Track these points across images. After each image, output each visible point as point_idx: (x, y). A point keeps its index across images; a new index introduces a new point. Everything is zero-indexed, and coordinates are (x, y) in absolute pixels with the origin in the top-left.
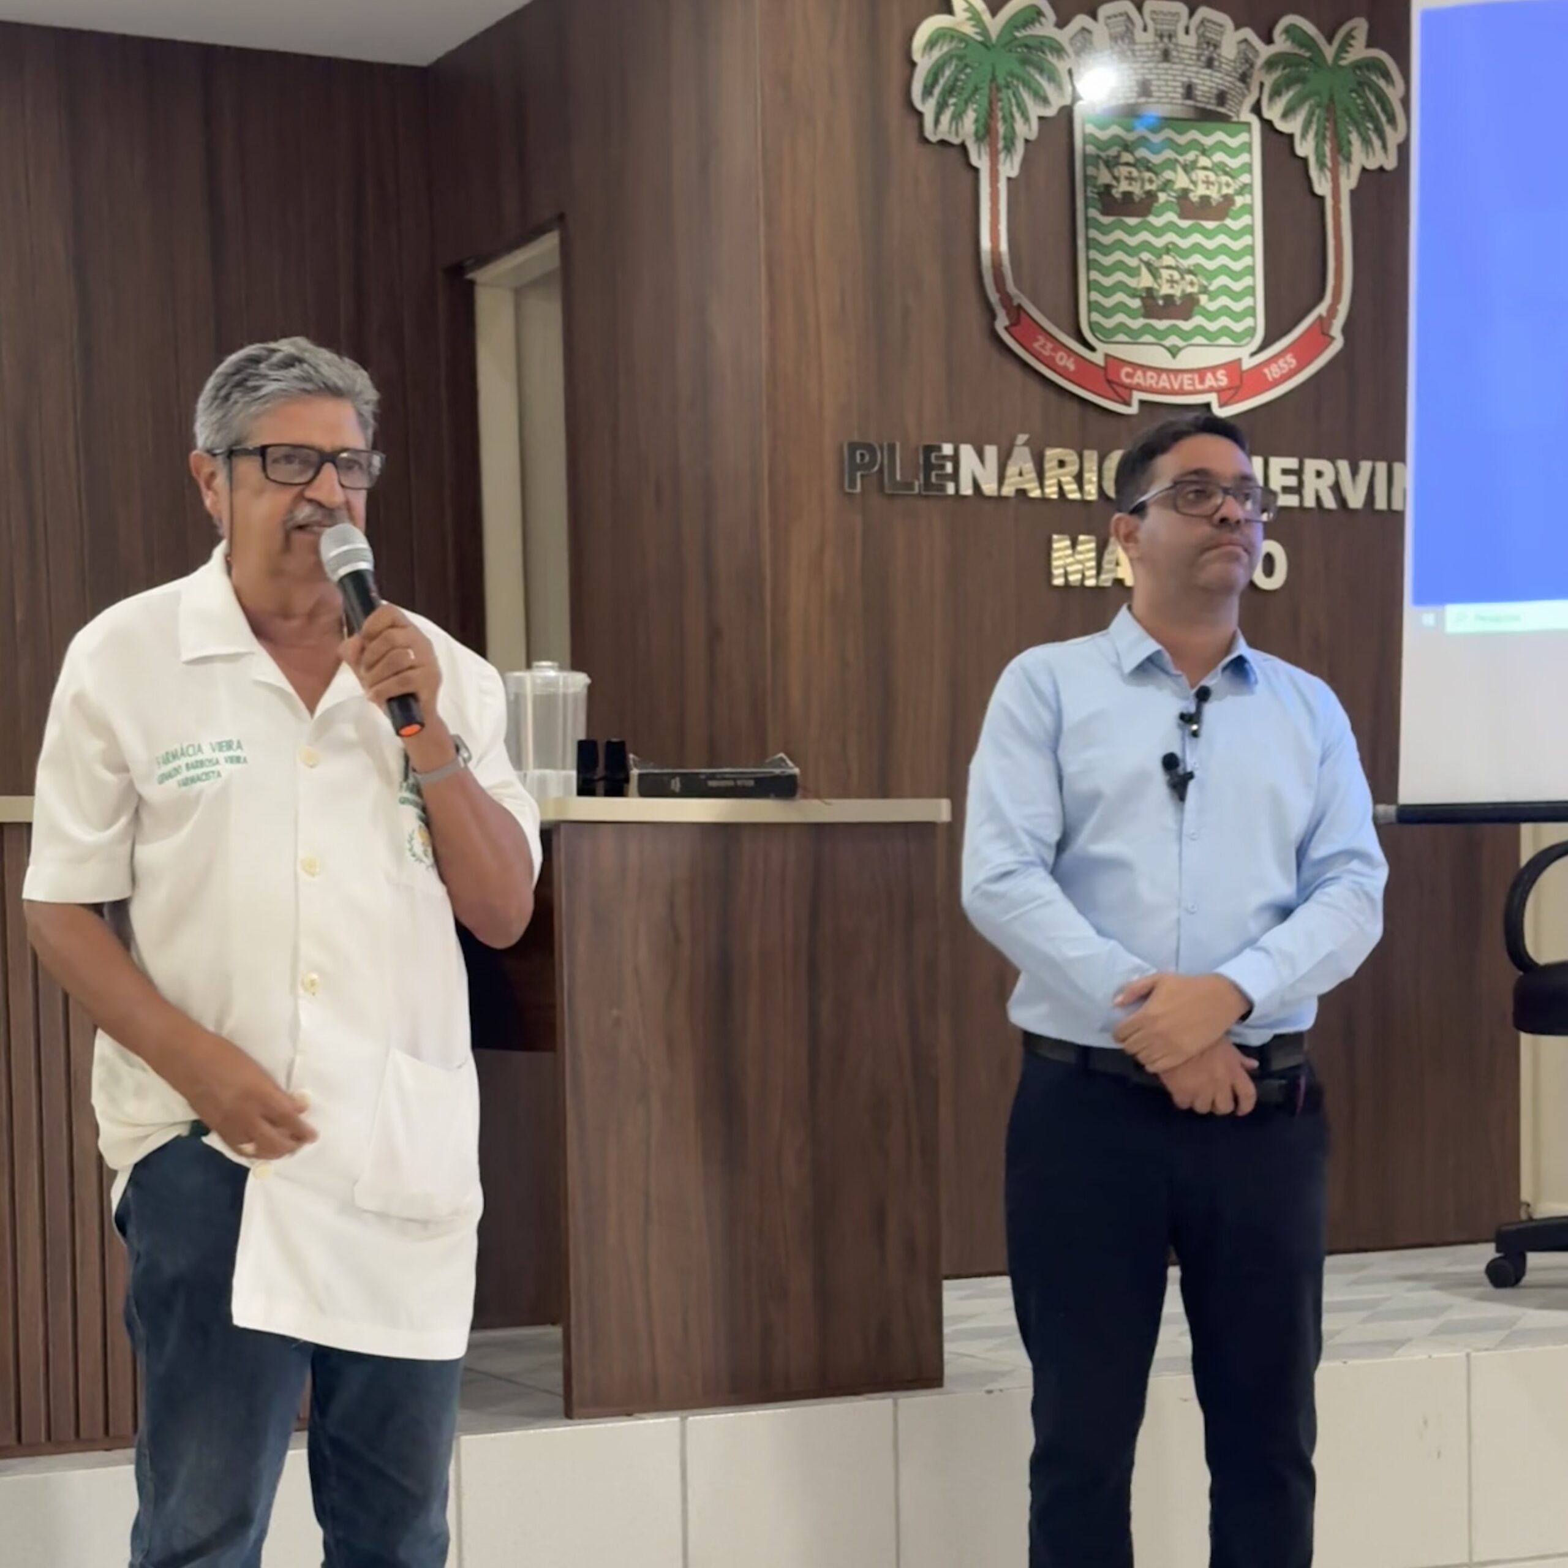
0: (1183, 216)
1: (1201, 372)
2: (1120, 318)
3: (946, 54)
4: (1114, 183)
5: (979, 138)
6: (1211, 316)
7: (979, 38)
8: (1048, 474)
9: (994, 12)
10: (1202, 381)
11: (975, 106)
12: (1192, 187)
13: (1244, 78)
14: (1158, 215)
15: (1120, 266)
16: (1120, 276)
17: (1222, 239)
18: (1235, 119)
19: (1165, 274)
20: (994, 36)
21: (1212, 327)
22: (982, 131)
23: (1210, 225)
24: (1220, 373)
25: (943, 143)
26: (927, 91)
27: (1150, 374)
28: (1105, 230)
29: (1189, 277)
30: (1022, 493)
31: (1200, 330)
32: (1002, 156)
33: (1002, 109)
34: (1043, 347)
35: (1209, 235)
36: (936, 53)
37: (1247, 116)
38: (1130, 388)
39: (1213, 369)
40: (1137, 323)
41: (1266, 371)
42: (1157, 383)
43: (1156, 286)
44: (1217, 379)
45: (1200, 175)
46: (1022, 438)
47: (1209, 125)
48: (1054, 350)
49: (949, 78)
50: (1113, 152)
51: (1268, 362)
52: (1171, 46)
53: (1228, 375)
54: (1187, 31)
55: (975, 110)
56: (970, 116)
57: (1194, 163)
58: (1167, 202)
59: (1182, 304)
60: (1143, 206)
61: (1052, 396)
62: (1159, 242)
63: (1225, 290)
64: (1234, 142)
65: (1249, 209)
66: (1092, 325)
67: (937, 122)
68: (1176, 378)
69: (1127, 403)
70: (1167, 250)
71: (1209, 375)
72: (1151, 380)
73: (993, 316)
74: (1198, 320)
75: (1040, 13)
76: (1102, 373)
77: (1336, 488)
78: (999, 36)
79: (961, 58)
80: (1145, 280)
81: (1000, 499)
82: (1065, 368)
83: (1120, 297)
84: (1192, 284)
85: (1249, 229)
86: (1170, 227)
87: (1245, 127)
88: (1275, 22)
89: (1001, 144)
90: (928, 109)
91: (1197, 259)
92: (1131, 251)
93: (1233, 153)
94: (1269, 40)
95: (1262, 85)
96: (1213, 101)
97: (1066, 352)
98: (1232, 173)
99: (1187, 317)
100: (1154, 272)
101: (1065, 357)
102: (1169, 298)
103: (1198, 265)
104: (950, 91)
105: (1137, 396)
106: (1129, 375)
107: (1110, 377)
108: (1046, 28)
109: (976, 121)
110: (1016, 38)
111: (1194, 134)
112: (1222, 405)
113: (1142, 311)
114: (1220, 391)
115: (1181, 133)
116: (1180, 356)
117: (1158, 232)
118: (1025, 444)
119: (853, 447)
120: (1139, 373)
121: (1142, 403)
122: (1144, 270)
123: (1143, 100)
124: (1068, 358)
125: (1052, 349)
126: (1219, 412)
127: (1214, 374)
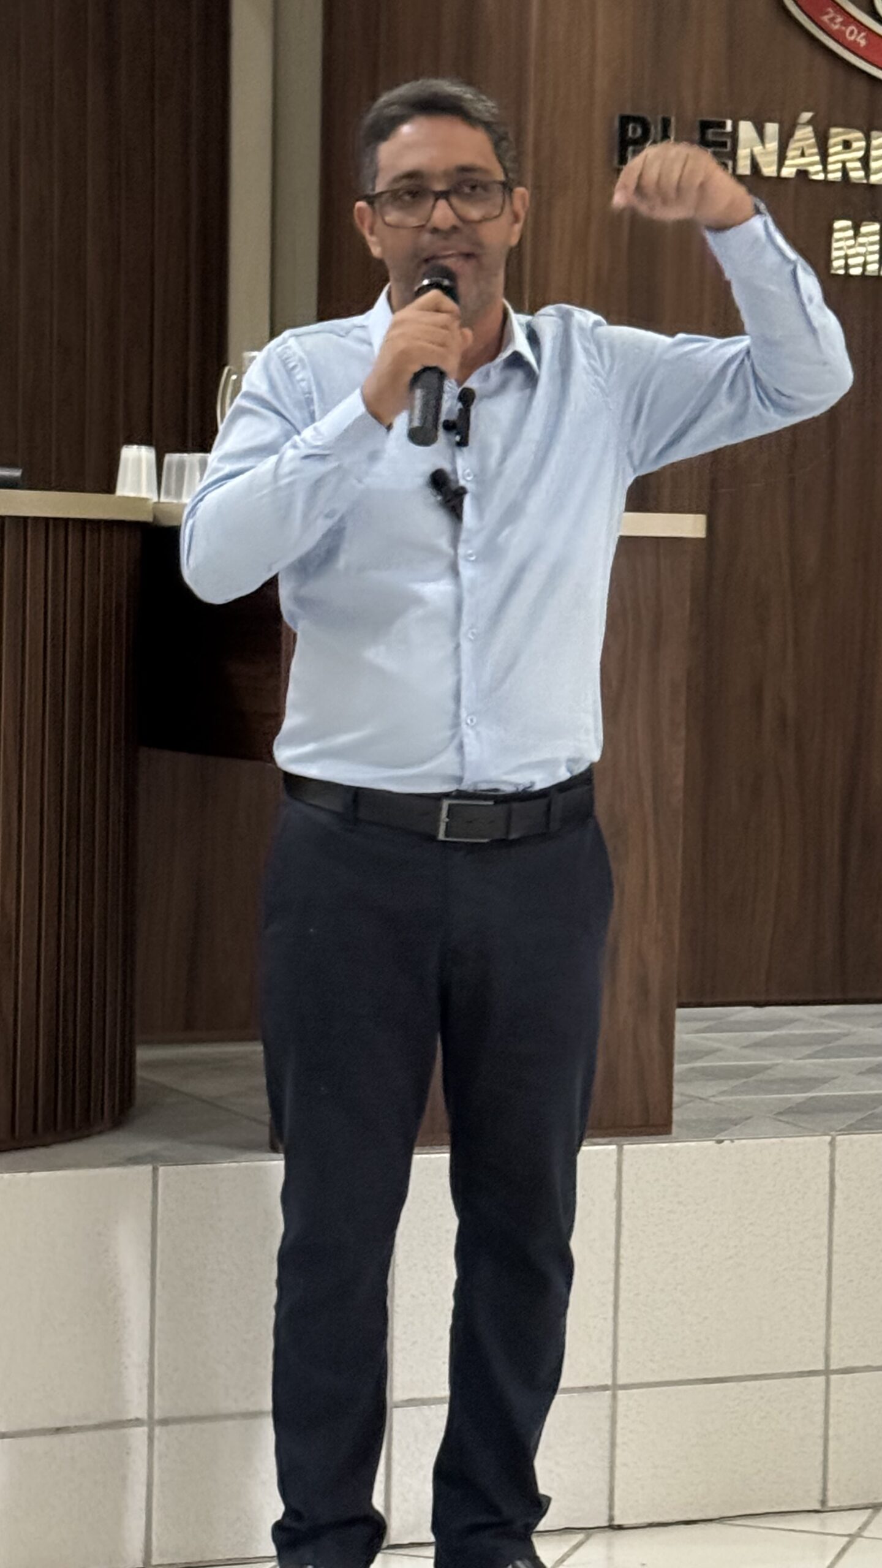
8: (831, 151)
30: (802, 174)
34: (832, 20)
48: (846, 24)
61: (840, 71)
81: (779, 179)
82: (855, 43)
97: (857, 27)
101: (856, 32)
118: (809, 122)
119: (625, 120)
124: (859, 33)
125: (842, 23)
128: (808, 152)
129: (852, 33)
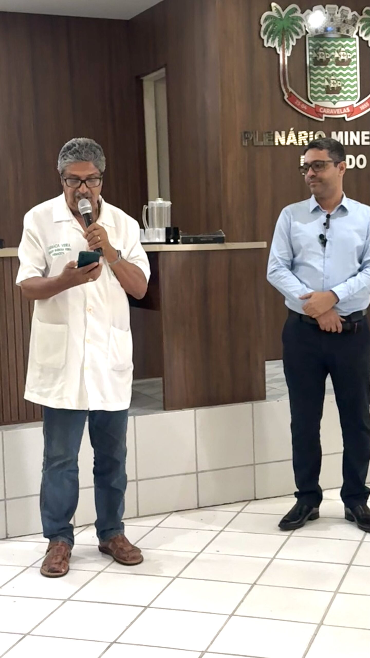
0: (337, 65)
1: (342, 108)
2: (320, 94)
3: (270, 22)
4: (317, 56)
5: (279, 46)
6: (345, 93)
7: (279, 18)
8: (299, 138)
9: (283, 10)
10: (342, 111)
11: (278, 37)
12: (339, 57)
13: (354, 25)
14: (331, 65)
15: (319, 79)
16: (319, 82)
17: (348, 71)
18: (351, 37)
19: (332, 81)
20: (283, 16)
21: (345, 96)
22: (280, 44)
23: (344, 67)
24: (348, 109)
25: (269, 47)
26: (265, 33)
27: (328, 109)
28: (315, 70)
29: (339, 82)
30: (292, 144)
31: (342, 97)
32: (286, 50)
33: (286, 37)
34: (298, 103)
35: (344, 70)
36: (267, 23)
37: (355, 36)
38: (322, 114)
39: (346, 107)
40: (324, 96)
41: (360, 107)
42: (330, 112)
43: (329, 85)
44: (347, 110)
45: (342, 53)
46: (292, 129)
47: (344, 39)
48: (301, 104)
49: (271, 29)
50: (317, 48)
51: (361, 105)
52: (333, 17)
53: (350, 109)
54: (338, 13)
55: (278, 38)
56: (277, 39)
57: (340, 49)
58: (332, 61)
59: (337, 89)
60: (326, 62)
61: (301, 116)
62: (330, 73)
63: (349, 85)
64: (351, 44)
65: (356, 62)
66: (311, 96)
67: (268, 42)
68: (335, 110)
69: (322, 118)
70: (333, 74)
71: (344, 109)
72: (328, 111)
73: (283, 95)
74: (341, 94)
75: (296, 9)
76: (314, 110)
78: (285, 17)
79: (274, 23)
80: (327, 83)
81: (286, 146)
82: (304, 109)
83: (319, 88)
84: (339, 84)
85: (356, 68)
86: (333, 68)
87: (355, 39)
88: (363, 9)
89: (285, 47)
90: (265, 38)
91: (341, 77)
92: (323, 75)
93: (351, 47)
94: (361, 15)
95: (359, 27)
96: (346, 32)
97: (304, 104)
98: (351, 52)
99: (338, 93)
100: (329, 81)
101: (304, 106)
102: (333, 88)
103: (341, 79)
104: (271, 32)
105: (324, 116)
106: (322, 110)
107: (317, 111)
108: (298, 14)
109: (279, 41)
110: (289, 17)
111: (340, 42)
112: (348, 117)
113: (325, 92)
114: (347, 113)
115: (336, 41)
116: (337, 104)
117: (330, 70)
118: (293, 130)
119: (245, 133)
120: (325, 109)
121: (326, 118)
122: (326, 81)
123: (325, 33)
126: (347, 119)
127: (346, 109)
128: (293, 139)
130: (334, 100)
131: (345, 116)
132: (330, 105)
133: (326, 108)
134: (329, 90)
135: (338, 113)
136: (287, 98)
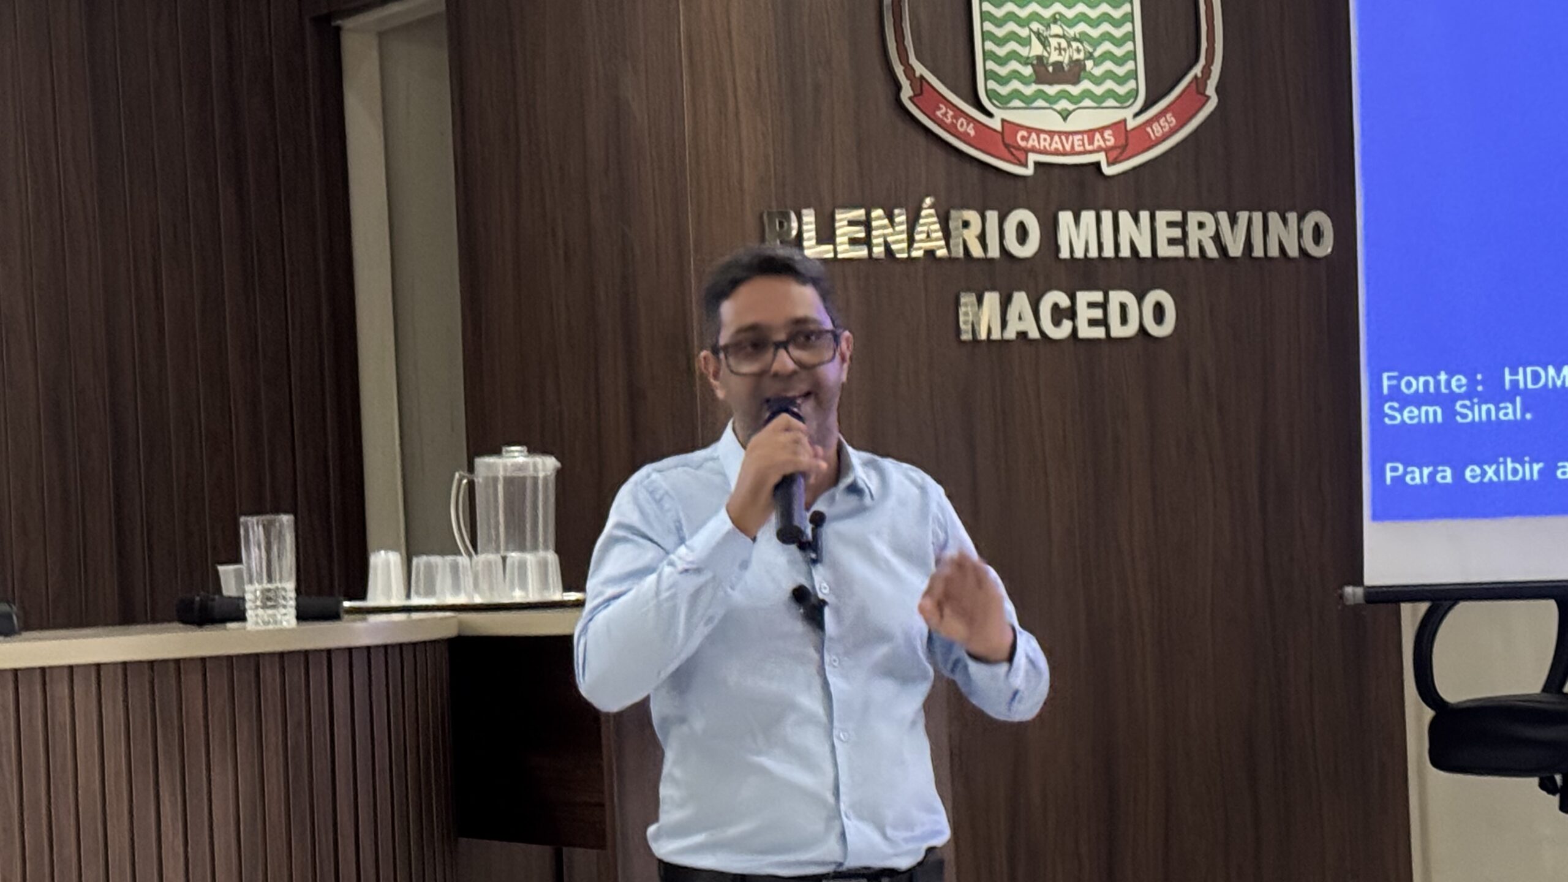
1: (1091, 133)
2: (1015, 85)
6: (1097, 81)
8: (953, 233)
10: (1091, 142)
16: (1013, 46)
19: (1054, 42)
21: (1098, 90)
24: (1108, 134)
27: (1042, 136)
29: (1075, 44)
30: (930, 253)
31: (1087, 94)
34: (945, 115)
35: (1092, 4)
38: (1026, 151)
39: (1101, 130)
40: (1029, 90)
41: (1149, 129)
42: (1050, 145)
43: (1046, 54)
44: (1104, 140)
46: (928, 201)
48: (955, 117)
51: (1149, 122)
53: (1114, 135)
59: (1071, 69)
61: (957, 160)
62: (1047, 13)
63: (1108, 56)
66: (989, 94)
68: (1067, 139)
69: (1025, 165)
70: (1056, 19)
71: (1098, 136)
72: (1044, 142)
73: (898, 87)
74: (1086, 84)
76: (1000, 136)
77: (1217, 238)
80: (1037, 49)
81: (910, 259)
82: (966, 134)
83: (1014, 65)
84: (1078, 51)
91: (1082, 27)
92: (1023, 23)
97: (966, 119)
99: (1076, 81)
100: (1044, 42)
101: (965, 123)
102: (1058, 65)
103: (1083, 33)
105: (1032, 158)
106: (1023, 138)
107: (1007, 141)
112: (1110, 163)
113: (1034, 77)
114: (1107, 151)
116: (1070, 119)
118: (932, 207)
120: (1034, 136)
122: (1034, 38)
124: (968, 124)
125: (953, 117)
126: (1108, 171)
127: (1103, 137)
128: (934, 235)
129: (962, 125)
130: (1064, 104)
131: (1101, 157)
132: (1049, 120)
133: (1039, 132)
134: (1048, 71)
135: (1078, 149)
136: (911, 99)
